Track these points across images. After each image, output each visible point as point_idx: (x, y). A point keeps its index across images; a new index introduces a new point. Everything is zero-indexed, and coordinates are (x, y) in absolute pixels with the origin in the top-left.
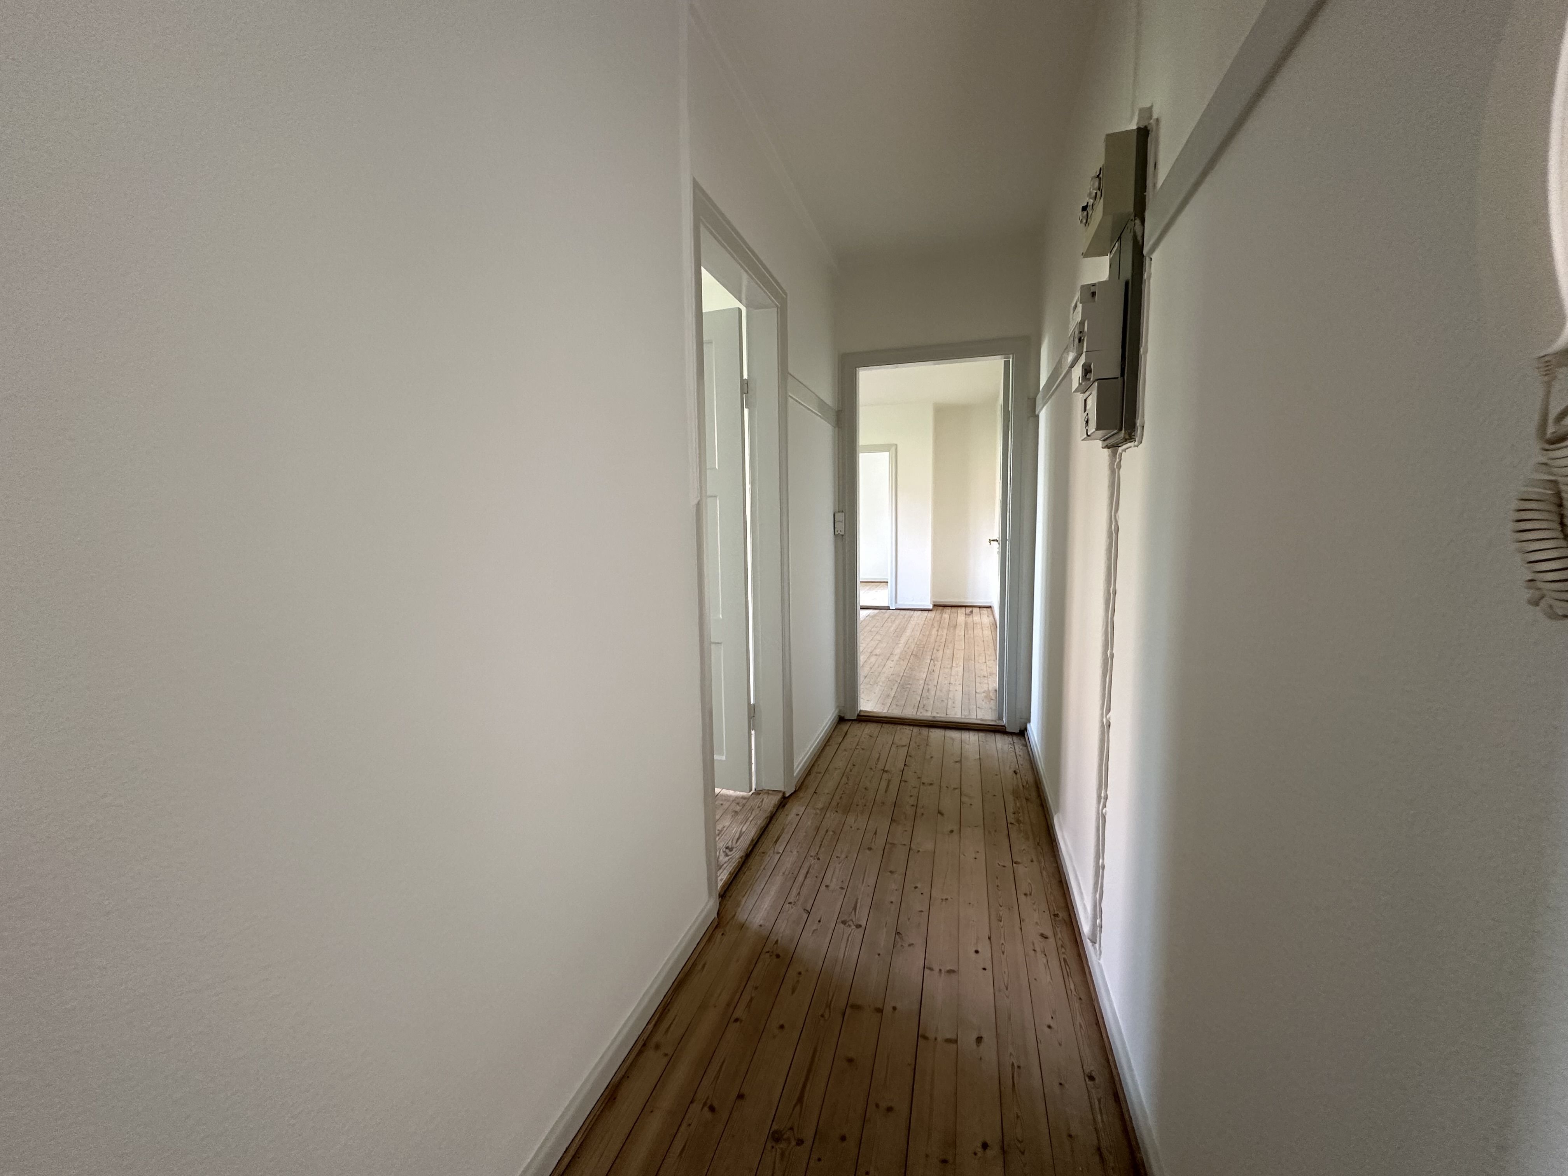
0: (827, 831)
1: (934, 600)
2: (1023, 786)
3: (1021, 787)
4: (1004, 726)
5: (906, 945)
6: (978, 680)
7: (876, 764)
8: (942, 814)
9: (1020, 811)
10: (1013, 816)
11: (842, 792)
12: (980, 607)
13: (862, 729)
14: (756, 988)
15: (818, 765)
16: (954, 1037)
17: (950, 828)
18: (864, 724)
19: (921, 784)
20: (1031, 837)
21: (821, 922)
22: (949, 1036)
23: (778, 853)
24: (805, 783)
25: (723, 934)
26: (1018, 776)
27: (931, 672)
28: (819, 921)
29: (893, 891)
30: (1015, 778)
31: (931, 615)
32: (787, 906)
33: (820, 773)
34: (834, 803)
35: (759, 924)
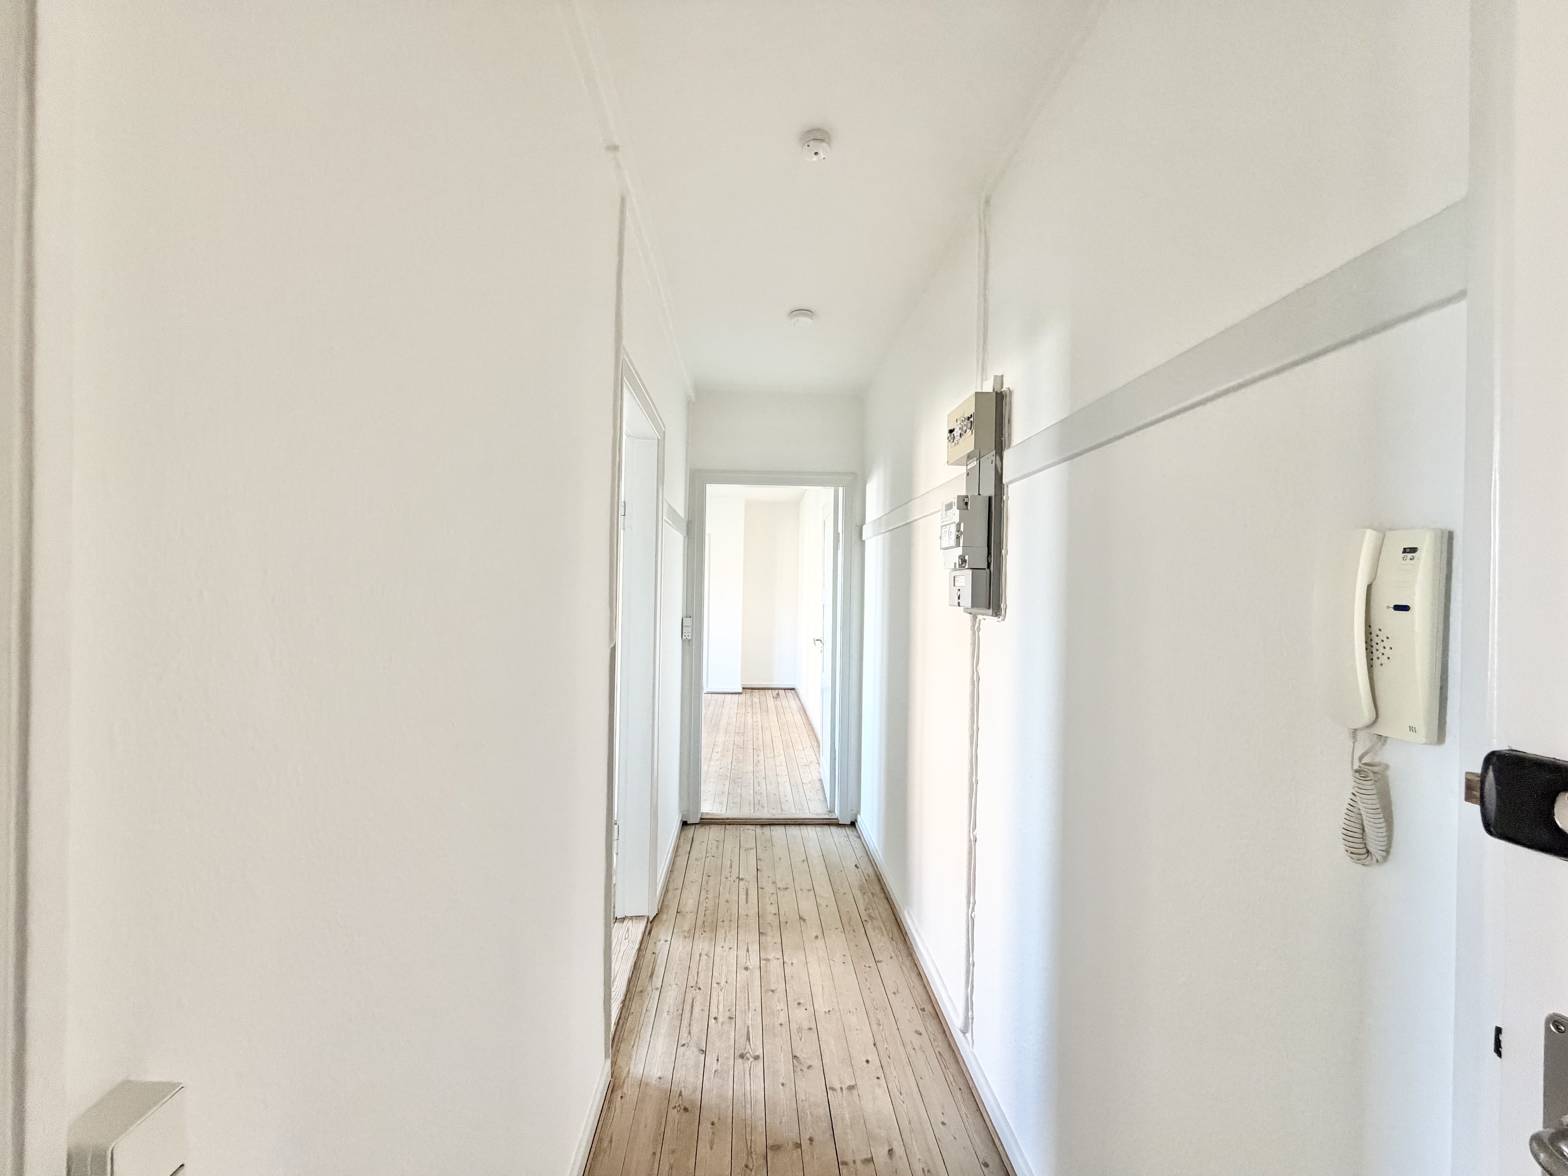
0: (700, 955)
1: (744, 683)
2: (866, 880)
3: (865, 881)
4: (837, 819)
5: (805, 1069)
6: (802, 770)
7: (730, 872)
8: (804, 920)
9: (869, 906)
10: (864, 912)
11: (704, 909)
12: (785, 689)
13: (707, 833)
14: (673, 1152)
15: (674, 880)
16: (869, 1156)
17: (814, 934)
18: (707, 827)
19: (778, 889)
20: (885, 932)
21: (720, 1060)
22: (864, 1156)
23: (657, 989)
24: (666, 903)
25: (621, 1097)
26: (860, 869)
27: (756, 764)
28: (718, 1060)
29: (779, 1011)
30: (857, 872)
31: (742, 697)
32: (681, 1050)
33: (677, 889)
34: (699, 922)
35: (658, 1077)
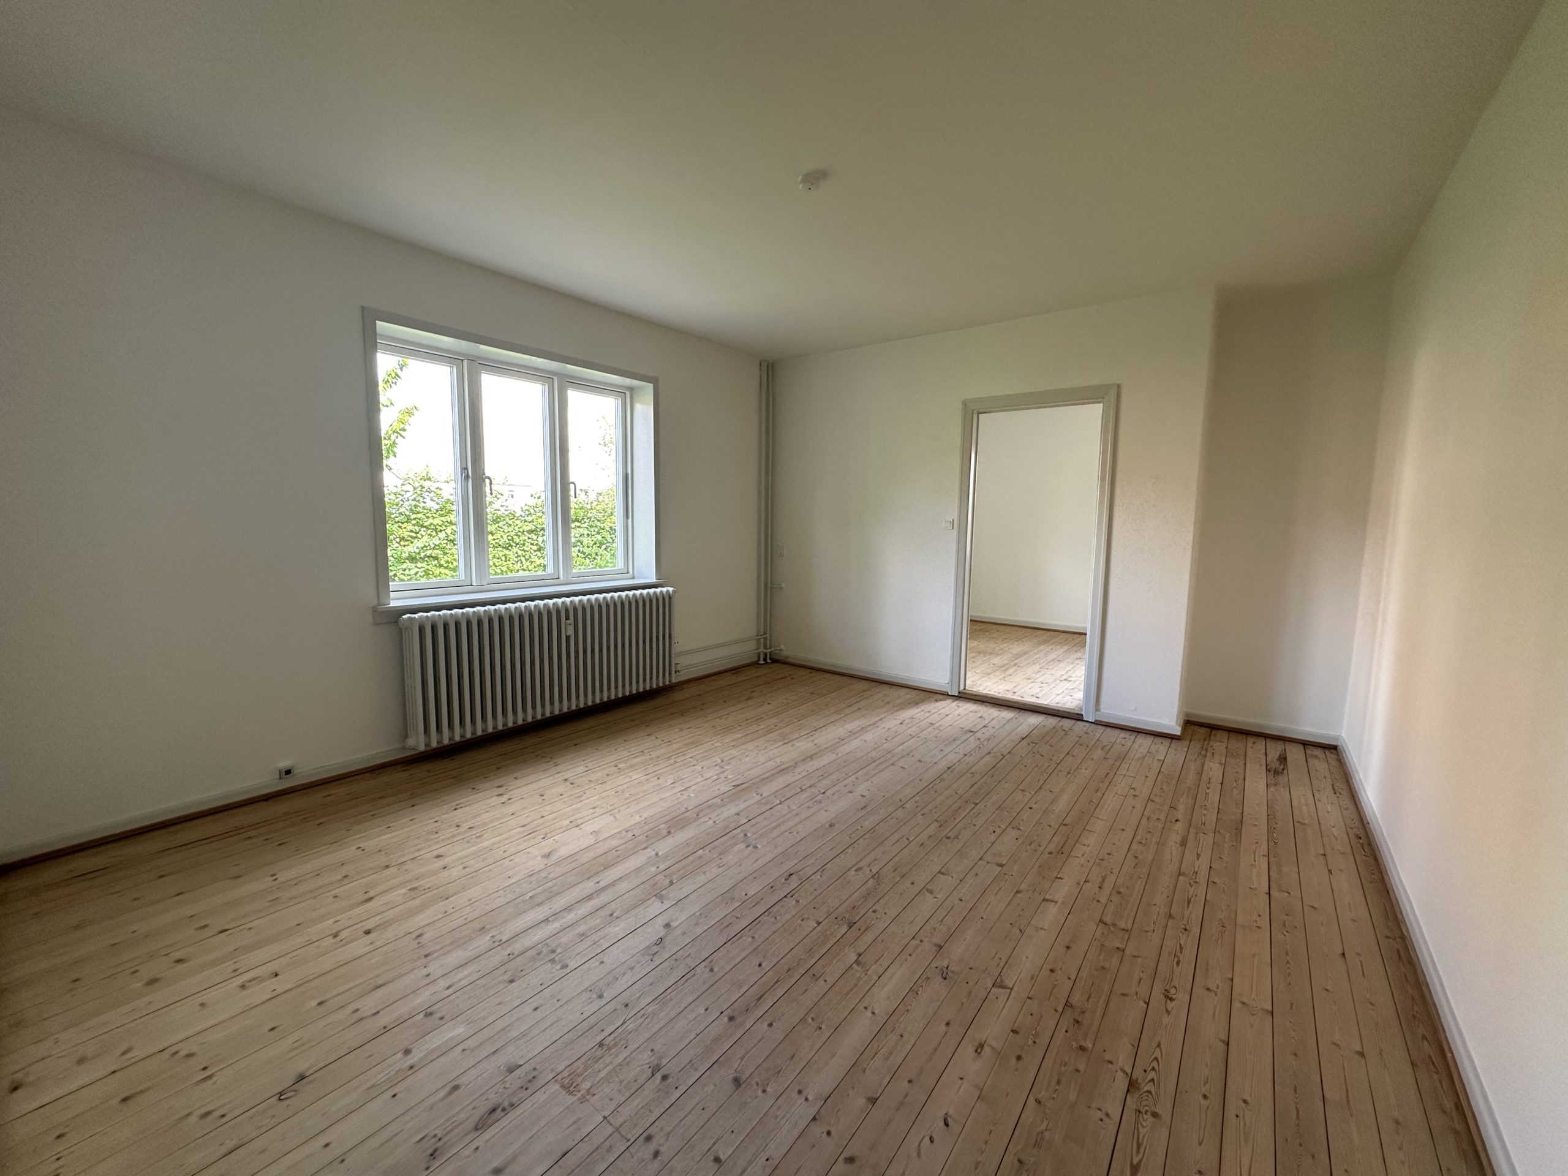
1: (1189, 711)
